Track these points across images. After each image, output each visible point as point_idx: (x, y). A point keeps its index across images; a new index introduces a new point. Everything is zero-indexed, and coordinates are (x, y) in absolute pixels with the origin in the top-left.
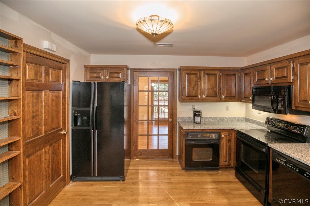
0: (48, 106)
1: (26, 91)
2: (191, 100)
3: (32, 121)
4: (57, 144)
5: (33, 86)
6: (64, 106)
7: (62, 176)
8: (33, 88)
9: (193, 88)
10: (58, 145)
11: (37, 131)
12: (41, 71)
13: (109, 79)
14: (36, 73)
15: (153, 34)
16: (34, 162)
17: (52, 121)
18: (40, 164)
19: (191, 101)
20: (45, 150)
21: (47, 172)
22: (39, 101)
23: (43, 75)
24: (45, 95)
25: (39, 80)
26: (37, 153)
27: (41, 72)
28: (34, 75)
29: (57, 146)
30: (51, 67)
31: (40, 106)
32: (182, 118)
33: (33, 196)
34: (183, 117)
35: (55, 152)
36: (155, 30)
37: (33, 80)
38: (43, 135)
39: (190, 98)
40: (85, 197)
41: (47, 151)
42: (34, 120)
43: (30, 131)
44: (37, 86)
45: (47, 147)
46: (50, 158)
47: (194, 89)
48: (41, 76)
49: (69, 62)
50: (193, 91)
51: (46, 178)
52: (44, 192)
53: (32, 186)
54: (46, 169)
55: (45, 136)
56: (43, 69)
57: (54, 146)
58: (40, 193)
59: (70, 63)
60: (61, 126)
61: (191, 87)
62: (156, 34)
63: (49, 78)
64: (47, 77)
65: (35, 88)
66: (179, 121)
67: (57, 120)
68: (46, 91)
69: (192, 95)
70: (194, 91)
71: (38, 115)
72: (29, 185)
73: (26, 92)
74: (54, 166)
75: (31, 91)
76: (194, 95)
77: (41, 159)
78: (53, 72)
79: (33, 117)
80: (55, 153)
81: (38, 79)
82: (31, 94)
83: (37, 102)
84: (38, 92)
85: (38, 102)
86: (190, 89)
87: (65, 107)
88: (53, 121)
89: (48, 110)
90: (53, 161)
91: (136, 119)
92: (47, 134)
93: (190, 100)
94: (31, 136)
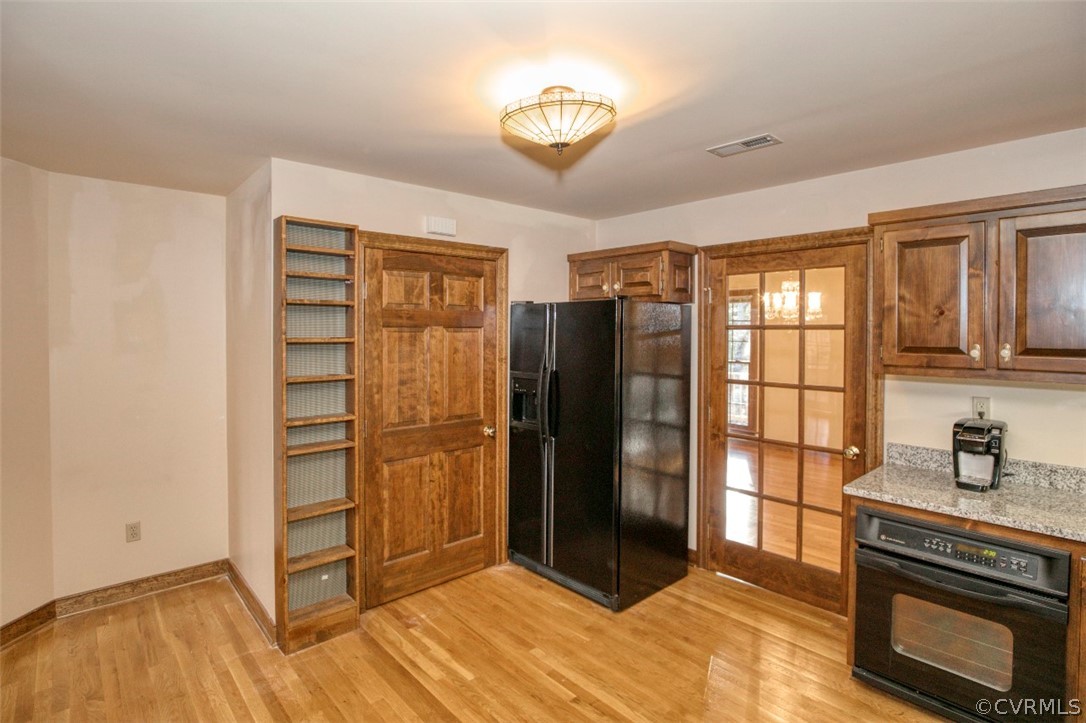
0: (441, 363)
1: (384, 326)
2: (929, 367)
3: (399, 392)
4: (468, 455)
5: (401, 317)
6: (489, 366)
7: (481, 535)
8: (400, 321)
9: (936, 312)
10: (472, 459)
11: (410, 413)
12: (420, 285)
13: (621, 290)
14: (409, 291)
15: (556, 145)
16: (403, 479)
17: (453, 398)
18: (418, 485)
19: (931, 371)
20: (431, 460)
21: (436, 511)
22: (418, 350)
23: (427, 293)
24: (432, 336)
25: (417, 305)
26: (410, 460)
27: (422, 287)
28: (402, 293)
29: (469, 461)
30: (447, 273)
31: (418, 361)
32: (910, 452)
33: (398, 547)
34: (912, 448)
35: (461, 472)
36: (556, 134)
37: (400, 305)
38: (427, 425)
39: (923, 357)
40: (502, 604)
41: (436, 461)
42: (404, 389)
43: (394, 409)
44: (410, 318)
45: (436, 455)
46: (447, 482)
47: (942, 313)
48: (421, 294)
49: (504, 255)
50: (937, 324)
51: (433, 522)
52: (427, 551)
53: (398, 526)
54: (433, 503)
55: (432, 428)
56: (426, 277)
57: (458, 457)
58: (417, 550)
59: (507, 256)
60: (482, 414)
61: (926, 305)
62: (565, 145)
63: (442, 299)
64: (436, 298)
65: (405, 321)
66: (891, 460)
67: (468, 397)
68: (435, 327)
69: (932, 345)
70: (945, 326)
71: (415, 380)
72: (390, 521)
73: (384, 330)
74: (458, 503)
75: (397, 329)
76: (945, 343)
77: (421, 476)
78: (457, 284)
79: (402, 383)
80: (462, 476)
81: (415, 301)
82: (396, 335)
83: (411, 351)
84: (413, 329)
85: (415, 351)
86: (918, 316)
87: (495, 368)
88: (455, 399)
89: (441, 372)
90: (454, 492)
91: (719, 429)
92: (436, 424)
93: (921, 367)
94: (397, 421)
